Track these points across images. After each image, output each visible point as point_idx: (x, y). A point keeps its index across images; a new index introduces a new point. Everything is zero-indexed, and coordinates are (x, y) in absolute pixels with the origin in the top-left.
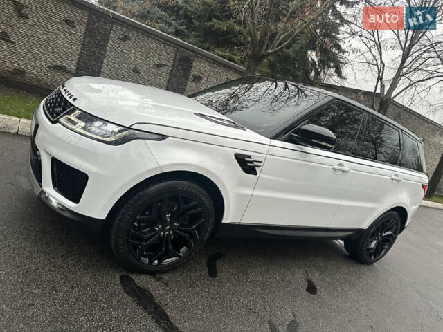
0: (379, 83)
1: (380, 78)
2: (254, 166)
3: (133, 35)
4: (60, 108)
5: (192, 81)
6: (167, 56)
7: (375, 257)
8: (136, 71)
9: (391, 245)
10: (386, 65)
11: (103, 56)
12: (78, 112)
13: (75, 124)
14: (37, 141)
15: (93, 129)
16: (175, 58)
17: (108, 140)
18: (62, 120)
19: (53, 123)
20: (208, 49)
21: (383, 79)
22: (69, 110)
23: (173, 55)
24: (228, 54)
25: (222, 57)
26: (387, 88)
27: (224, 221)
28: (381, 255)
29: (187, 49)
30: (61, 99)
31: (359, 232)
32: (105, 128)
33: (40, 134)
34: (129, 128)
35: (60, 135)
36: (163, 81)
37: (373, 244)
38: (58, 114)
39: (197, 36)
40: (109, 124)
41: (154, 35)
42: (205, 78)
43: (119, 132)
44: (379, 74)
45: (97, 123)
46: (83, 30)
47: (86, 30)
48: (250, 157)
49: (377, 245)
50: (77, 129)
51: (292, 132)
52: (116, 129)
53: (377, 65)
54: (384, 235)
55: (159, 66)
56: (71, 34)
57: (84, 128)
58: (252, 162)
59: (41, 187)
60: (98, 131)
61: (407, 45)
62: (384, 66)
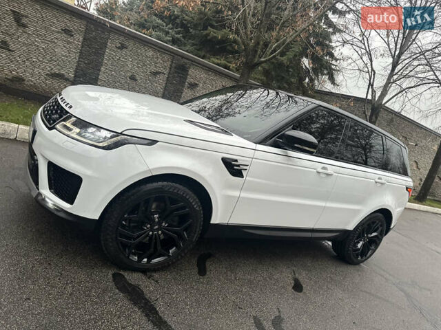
0: (370, 90)
1: (371, 85)
2: (241, 170)
3: (130, 44)
4: (57, 115)
5: (188, 88)
6: (163, 64)
7: (362, 257)
8: (133, 78)
9: (377, 245)
10: (376, 72)
11: (101, 64)
12: (73, 119)
13: (70, 130)
14: (34, 147)
15: (88, 135)
16: (171, 65)
17: (101, 145)
18: (58, 126)
19: (50, 129)
20: (203, 57)
21: (374, 86)
22: (64, 117)
23: (169, 63)
24: (223, 62)
25: (218, 64)
26: (378, 94)
27: (212, 222)
28: (368, 255)
29: (183, 57)
30: (58, 106)
31: (345, 233)
32: (98, 134)
33: (38, 139)
34: (121, 133)
35: (56, 140)
36: (160, 89)
37: (359, 245)
38: (54, 121)
39: (193, 45)
40: (102, 130)
41: (151, 44)
42: (201, 85)
43: (112, 137)
44: (370, 81)
45: (91, 130)
46: (81, 39)
47: (84, 39)
48: (236, 161)
49: (364, 245)
50: (72, 135)
51: (277, 138)
52: (109, 135)
53: (368, 72)
54: (370, 236)
55: (155, 74)
56: (69, 43)
57: (79, 134)
58: (239, 166)
59: (38, 190)
60: (92, 136)
61: (397, 53)
62: (375, 73)
